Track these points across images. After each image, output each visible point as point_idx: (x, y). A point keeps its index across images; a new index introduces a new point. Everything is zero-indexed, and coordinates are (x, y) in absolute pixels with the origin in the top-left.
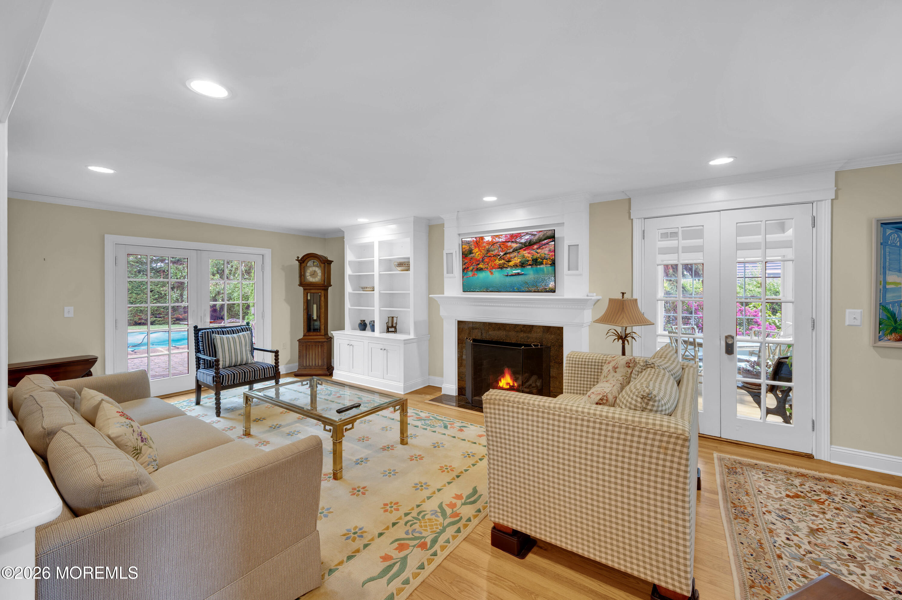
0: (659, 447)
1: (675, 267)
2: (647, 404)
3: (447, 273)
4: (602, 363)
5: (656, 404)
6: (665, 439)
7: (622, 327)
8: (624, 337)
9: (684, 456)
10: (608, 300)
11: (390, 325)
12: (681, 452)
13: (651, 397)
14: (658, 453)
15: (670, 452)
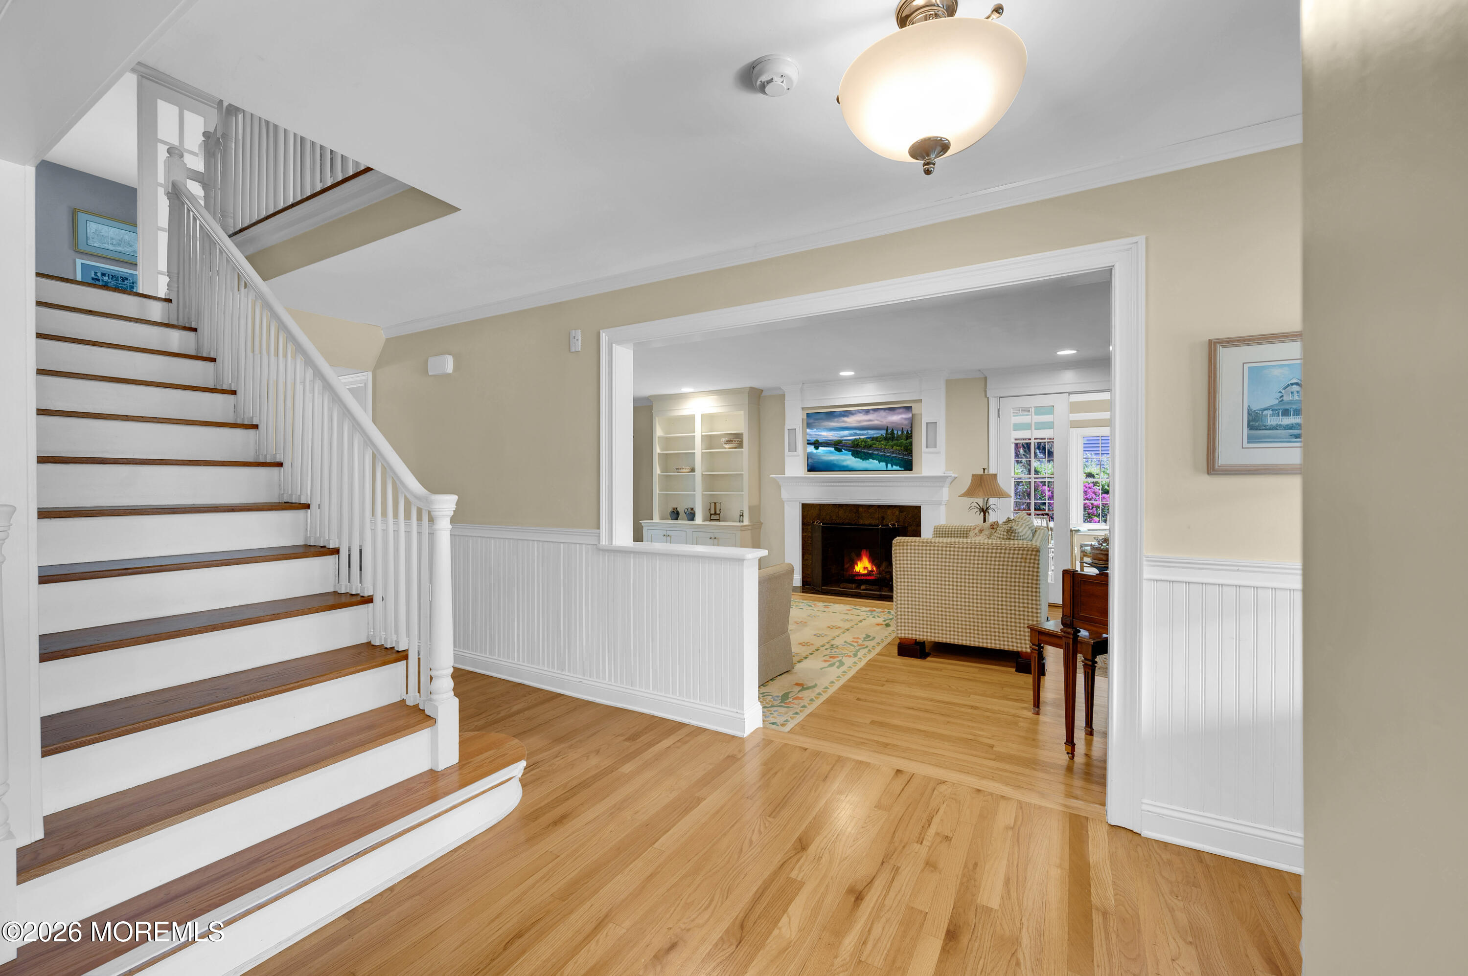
0: (1021, 558)
1: (1027, 446)
2: (1011, 535)
3: (789, 451)
4: (967, 531)
5: (1016, 535)
6: (1025, 552)
7: (984, 499)
8: (985, 509)
9: (1036, 562)
10: (971, 475)
11: (713, 512)
12: (1035, 559)
13: (1013, 530)
14: (1021, 562)
15: (1028, 561)
